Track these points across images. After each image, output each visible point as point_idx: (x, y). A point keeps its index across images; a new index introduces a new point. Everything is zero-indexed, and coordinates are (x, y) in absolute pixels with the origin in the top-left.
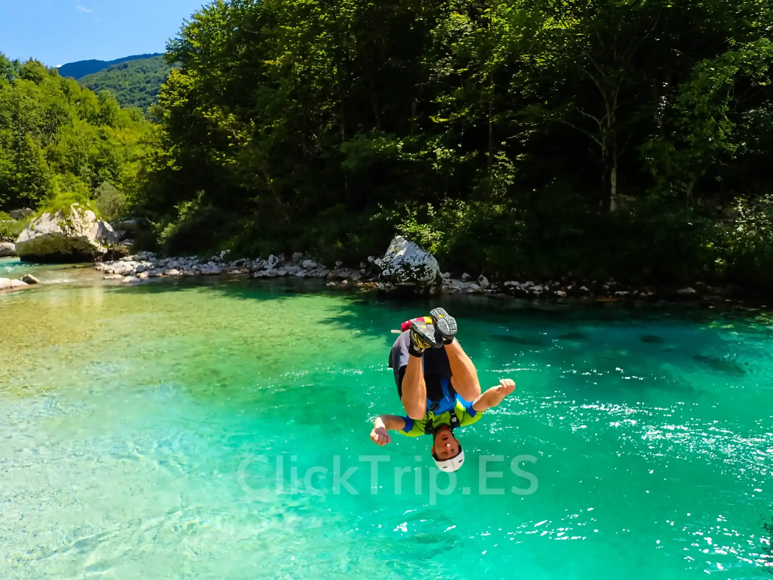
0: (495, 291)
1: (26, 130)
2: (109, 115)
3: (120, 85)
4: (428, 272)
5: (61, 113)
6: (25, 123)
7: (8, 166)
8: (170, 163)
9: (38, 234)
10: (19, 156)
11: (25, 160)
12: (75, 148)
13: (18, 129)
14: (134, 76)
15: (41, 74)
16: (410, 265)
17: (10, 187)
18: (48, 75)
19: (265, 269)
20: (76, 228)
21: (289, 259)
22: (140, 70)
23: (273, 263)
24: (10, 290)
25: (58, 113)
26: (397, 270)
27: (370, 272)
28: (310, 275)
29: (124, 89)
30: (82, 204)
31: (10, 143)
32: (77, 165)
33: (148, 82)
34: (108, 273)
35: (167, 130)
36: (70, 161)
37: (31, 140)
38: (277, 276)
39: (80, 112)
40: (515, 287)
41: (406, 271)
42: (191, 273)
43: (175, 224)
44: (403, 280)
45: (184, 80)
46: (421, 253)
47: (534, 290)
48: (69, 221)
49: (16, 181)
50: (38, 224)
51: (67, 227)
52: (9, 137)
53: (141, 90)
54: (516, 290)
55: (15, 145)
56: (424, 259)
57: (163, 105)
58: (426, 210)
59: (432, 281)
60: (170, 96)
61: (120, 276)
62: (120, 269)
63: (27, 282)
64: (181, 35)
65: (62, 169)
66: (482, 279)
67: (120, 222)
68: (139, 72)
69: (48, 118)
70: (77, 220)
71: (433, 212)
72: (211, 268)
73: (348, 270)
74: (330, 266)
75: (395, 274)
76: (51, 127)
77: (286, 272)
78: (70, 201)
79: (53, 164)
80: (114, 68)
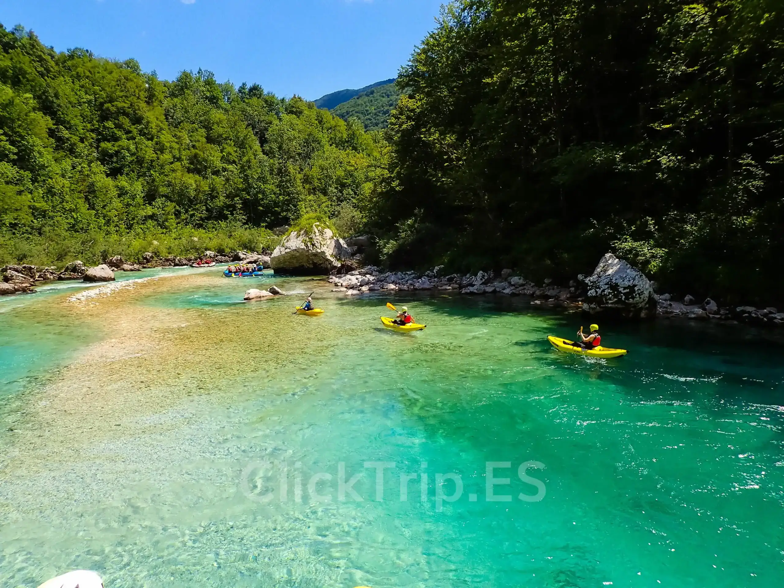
0: (723, 317)
1: (288, 159)
2: (353, 139)
3: (367, 111)
4: (639, 294)
5: (316, 141)
6: (288, 152)
7: (273, 190)
8: (394, 184)
9: (288, 250)
10: (281, 181)
11: (286, 184)
12: (325, 172)
13: (282, 158)
14: (379, 101)
15: (302, 108)
16: (618, 286)
17: (274, 208)
18: (307, 108)
19: (473, 285)
20: (317, 245)
21: (498, 275)
22: (384, 95)
23: (481, 279)
24: (259, 299)
25: (313, 141)
26: (603, 291)
27: (579, 291)
28: (517, 292)
29: (370, 113)
30: (321, 223)
31: (275, 170)
32: (326, 186)
33: (391, 105)
34: (338, 286)
35: (396, 152)
36: (321, 183)
37: (291, 166)
38: (485, 292)
39: (331, 139)
40: (749, 313)
41: (614, 292)
42: (405, 287)
43: (396, 240)
44: (610, 302)
45: (411, 104)
46: (631, 272)
47: (775, 318)
48: (311, 238)
49: (279, 203)
50: (288, 241)
51: (309, 244)
52: (275, 165)
53: (385, 113)
54: (750, 317)
55: (280, 171)
56: (634, 279)
57: (393, 129)
58: (646, 224)
59: (643, 304)
60: (398, 120)
61: (345, 289)
62: (347, 283)
63: (272, 293)
64: (412, 62)
65: (313, 191)
66: (708, 303)
67: (354, 238)
68: (383, 97)
69: (305, 146)
70: (317, 238)
71: (654, 227)
72: (423, 283)
73: (557, 288)
74: (539, 284)
75: (601, 294)
76: (307, 154)
77: (493, 288)
78: (313, 221)
79: (307, 186)
80: (363, 95)
